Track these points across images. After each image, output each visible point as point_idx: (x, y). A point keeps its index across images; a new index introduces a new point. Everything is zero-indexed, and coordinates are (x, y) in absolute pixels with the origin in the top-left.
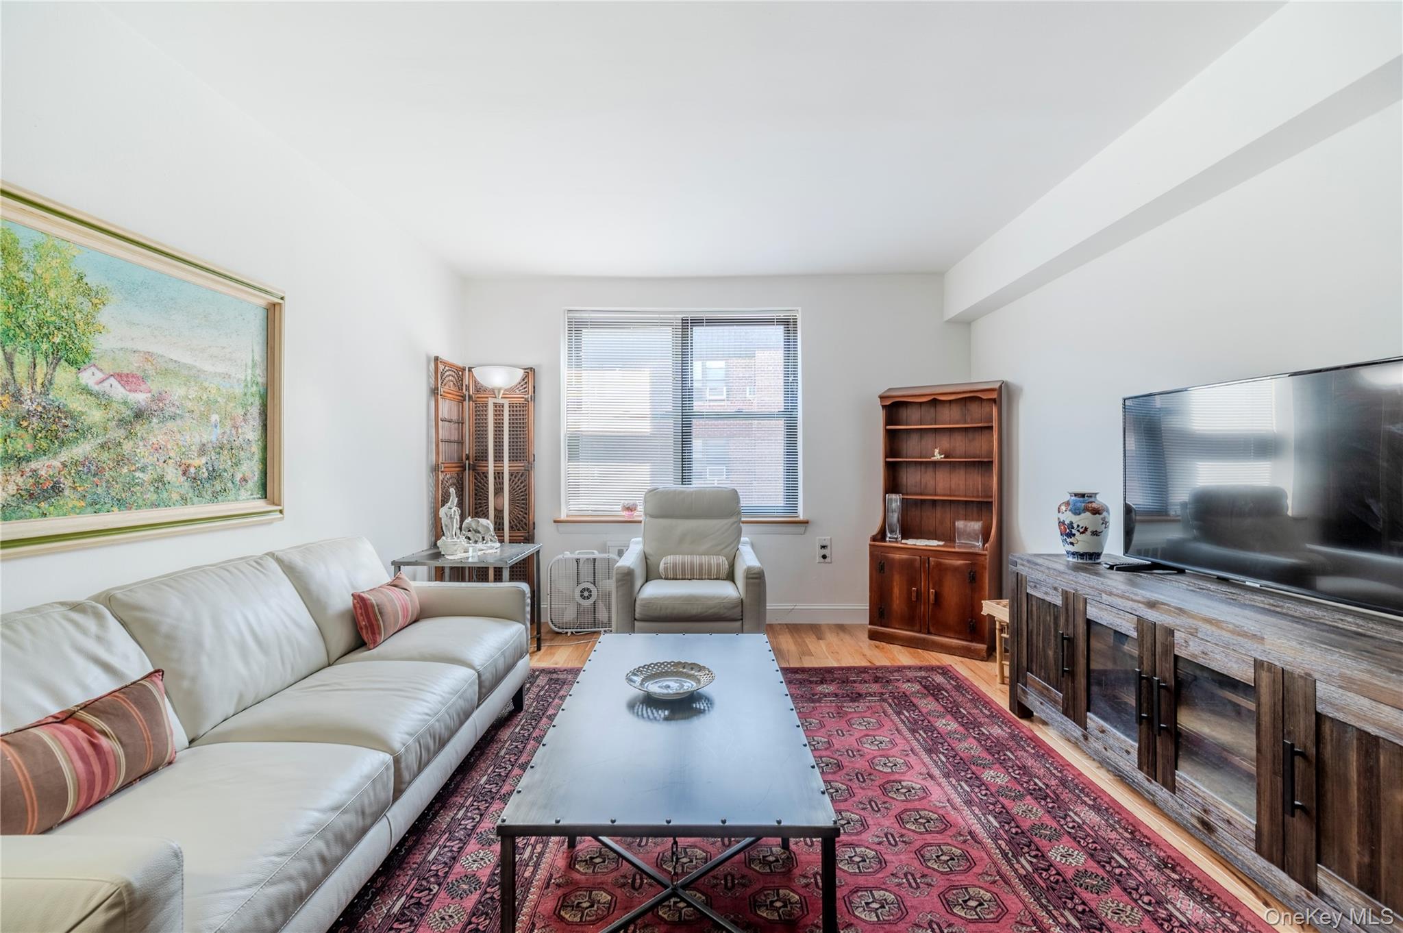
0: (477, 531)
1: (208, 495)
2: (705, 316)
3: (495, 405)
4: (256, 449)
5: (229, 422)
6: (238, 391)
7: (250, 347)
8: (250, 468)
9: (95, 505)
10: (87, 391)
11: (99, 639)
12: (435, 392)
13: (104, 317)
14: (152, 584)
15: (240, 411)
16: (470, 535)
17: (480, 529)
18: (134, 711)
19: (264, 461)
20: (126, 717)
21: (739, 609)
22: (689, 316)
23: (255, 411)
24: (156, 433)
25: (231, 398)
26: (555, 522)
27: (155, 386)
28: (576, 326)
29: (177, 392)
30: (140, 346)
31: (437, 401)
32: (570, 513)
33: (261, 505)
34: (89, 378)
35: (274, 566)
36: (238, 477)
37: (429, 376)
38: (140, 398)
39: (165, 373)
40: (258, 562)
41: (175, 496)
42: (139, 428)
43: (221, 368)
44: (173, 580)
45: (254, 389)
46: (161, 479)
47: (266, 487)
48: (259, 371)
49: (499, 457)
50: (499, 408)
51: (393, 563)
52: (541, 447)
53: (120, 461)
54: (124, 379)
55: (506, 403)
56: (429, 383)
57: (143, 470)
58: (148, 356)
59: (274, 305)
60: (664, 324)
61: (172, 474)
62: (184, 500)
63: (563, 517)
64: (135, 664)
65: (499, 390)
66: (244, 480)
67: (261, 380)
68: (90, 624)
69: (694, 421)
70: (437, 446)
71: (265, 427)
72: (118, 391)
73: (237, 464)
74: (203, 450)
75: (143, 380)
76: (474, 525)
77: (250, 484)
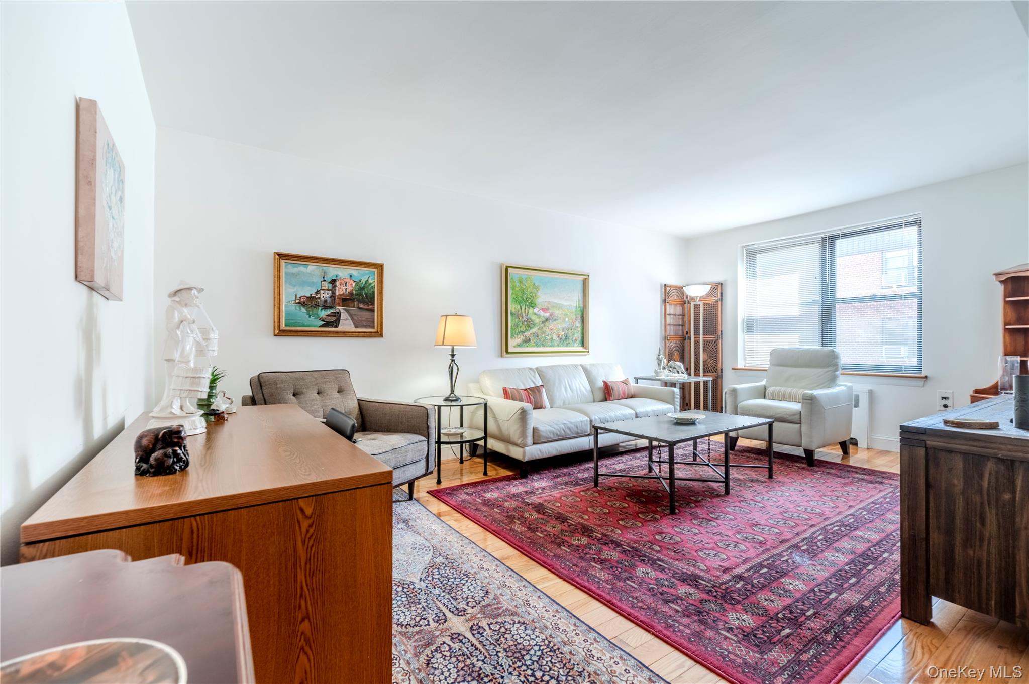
0: (674, 368)
1: (565, 344)
2: (839, 232)
3: (695, 305)
4: (580, 329)
5: (571, 321)
6: (574, 310)
7: (577, 296)
8: (578, 336)
9: (537, 345)
10: (535, 314)
11: (534, 377)
12: (665, 301)
13: (539, 294)
14: (546, 367)
15: (575, 317)
16: (670, 369)
17: (676, 367)
18: (536, 391)
19: (583, 334)
20: (535, 392)
21: (799, 415)
22: (827, 235)
23: (579, 316)
24: (551, 325)
25: (572, 313)
26: (733, 369)
27: (550, 311)
28: (752, 254)
29: (557, 312)
30: (547, 300)
31: (665, 306)
32: (747, 365)
33: (581, 349)
34: (536, 311)
35: (580, 368)
36: (574, 339)
37: (661, 294)
38: (547, 315)
39: (553, 307)
40: (576, 366)
41: (556, 344)
42: (547, 324)
43: (568, 304)
44: (551, 367)
45: (579, 309)
46: (552, 338)
47: (583, 343)
48: (581, 302)
49: (697, 333)
50: (697, 307)
51: (635, 378)
52: (726, 327)
53: (543, 333)
54: (543, 310)
55: (701, 303)
56: (661, 296)
57: (548, 336)
58: (549, 303)
59: (586, 279)
60: (813, 243)
61: (555, 337)
62: (558, 345)
63: (739, 366)
64: (539, 383)
65: (697, 297)
66: (576, 340)
67: (581, 306)
68: (533, 373)
69: (837, 306)
70: (665, 327)
71: (583, 321)
72: (542, 313)
73: (574, 335)
74: (563, 330)
75: (548, 309)
76: (673, 365)
77: (578, 342)
